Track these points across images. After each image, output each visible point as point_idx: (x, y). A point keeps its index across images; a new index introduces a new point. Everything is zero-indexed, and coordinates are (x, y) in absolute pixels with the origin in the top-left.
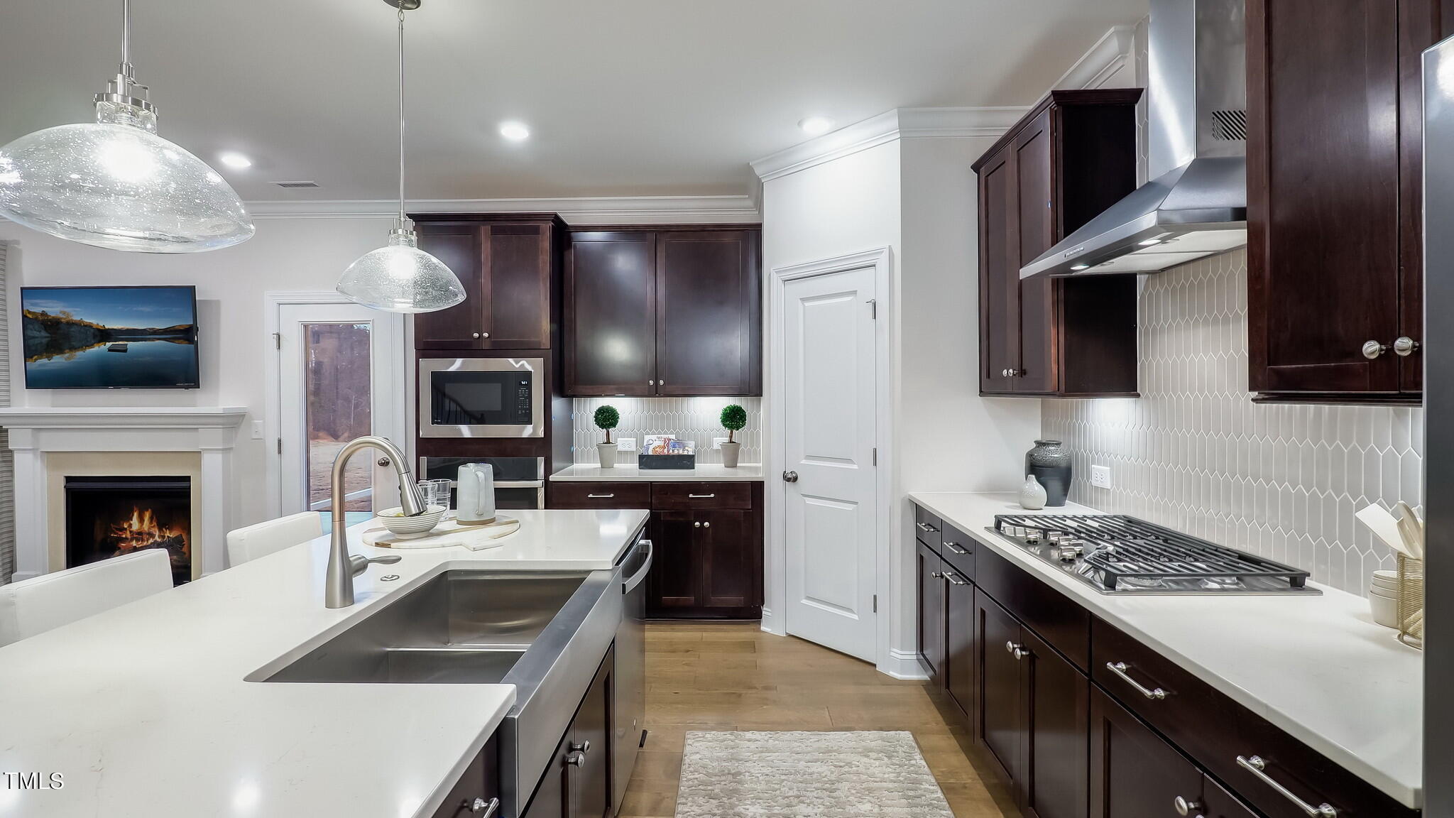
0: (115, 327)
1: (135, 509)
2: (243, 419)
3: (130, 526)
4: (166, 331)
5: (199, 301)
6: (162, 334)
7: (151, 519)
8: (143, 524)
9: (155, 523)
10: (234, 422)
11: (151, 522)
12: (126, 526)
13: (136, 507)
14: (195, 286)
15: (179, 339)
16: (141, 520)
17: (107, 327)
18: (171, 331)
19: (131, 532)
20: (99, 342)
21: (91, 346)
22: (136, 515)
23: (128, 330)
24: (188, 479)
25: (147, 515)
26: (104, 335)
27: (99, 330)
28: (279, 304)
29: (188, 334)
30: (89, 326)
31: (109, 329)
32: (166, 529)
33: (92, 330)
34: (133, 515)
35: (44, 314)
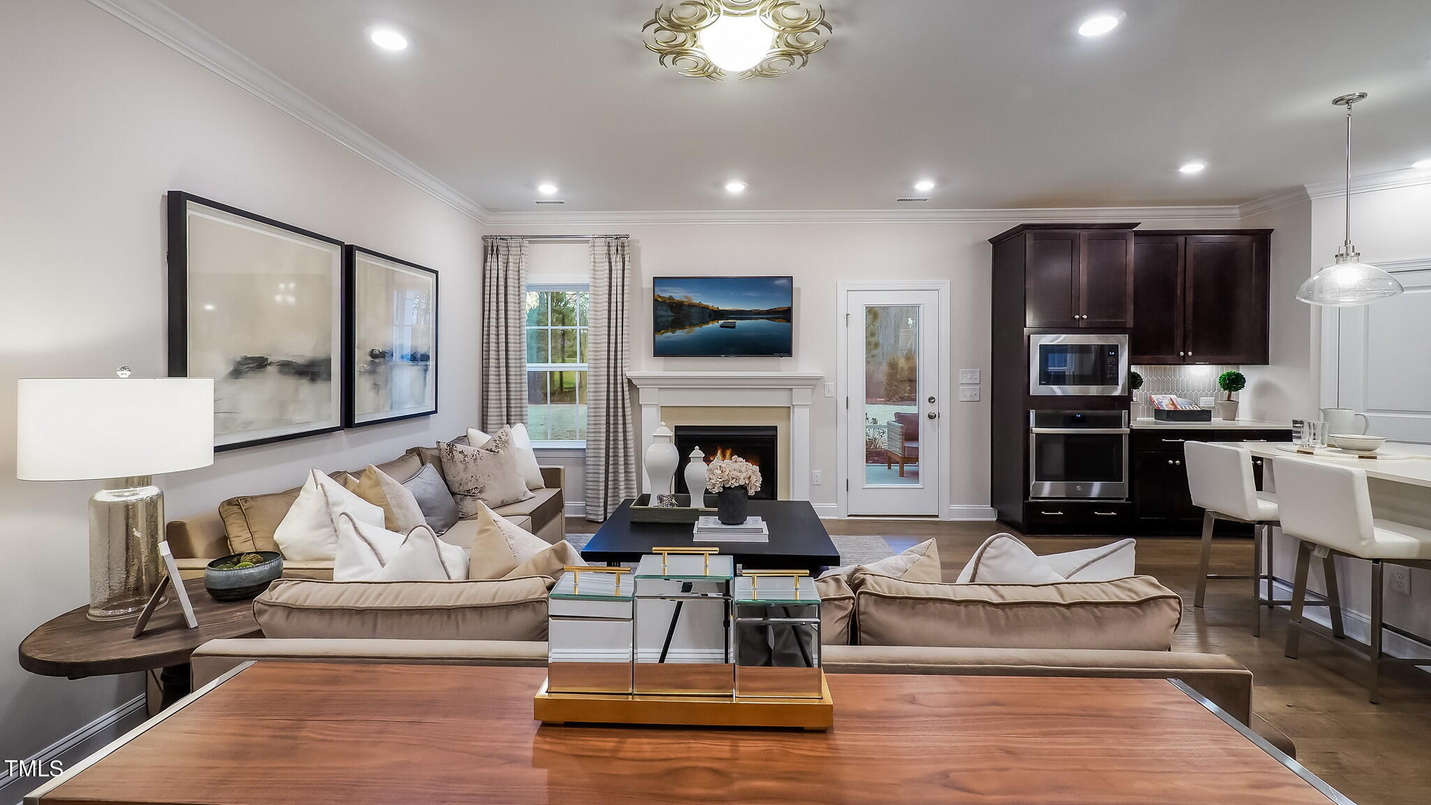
0: (726, 309)
2: (819, 381)
4: (768, 312)
5: (795, 288)
6: (764, 314)
10: (812, 383)
13: (721, 447)
14: (792, 277)
15: (779, 318)
17: (720, 308)
18: (772, 312)
20: (713, 320)
21: (707, 323)
22: (719, 452)
23: (737, 311)
24: (775, 428)
26: (718, 315)
27: (713, 310)
28: (849, 291)
29: (786, 315)
30: (706, 308)
31: (721, 310)
33: (708, 311)
34: (717, 452)
35: (671, 298)
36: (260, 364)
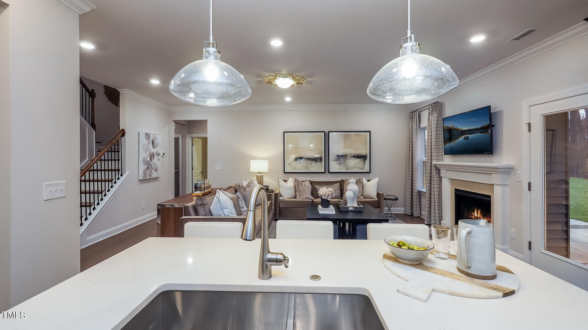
0: (466, 129)
1: (476, 209)
2: (512, 170)
3: (474, 214)
4: (480, 128)
5: (492, 113)
6: (479, 130)
7: (480, 213)
8: (478, 215)
9: (481, 215)
10: (508, 171)
11: (480, 214)
12: (473, 214)
13: (476, 208)
14: (490, 106)
15: (485, 131)
16: (477, 213)
18: (482, 128)
19: (474, 216)
20: (461, 136)
21: (459, 138)
22: (476, 211)
23: (469, 130)
24: (490, 197)
25: (479, 212)
26: (463, 133)
27: (461, 131)
28: (530, 106)
29: (490, 128)
31: (464, 130)
32: (485, 218)
33: (459, 131)
35: (448, 127)
36: (301, 158)
